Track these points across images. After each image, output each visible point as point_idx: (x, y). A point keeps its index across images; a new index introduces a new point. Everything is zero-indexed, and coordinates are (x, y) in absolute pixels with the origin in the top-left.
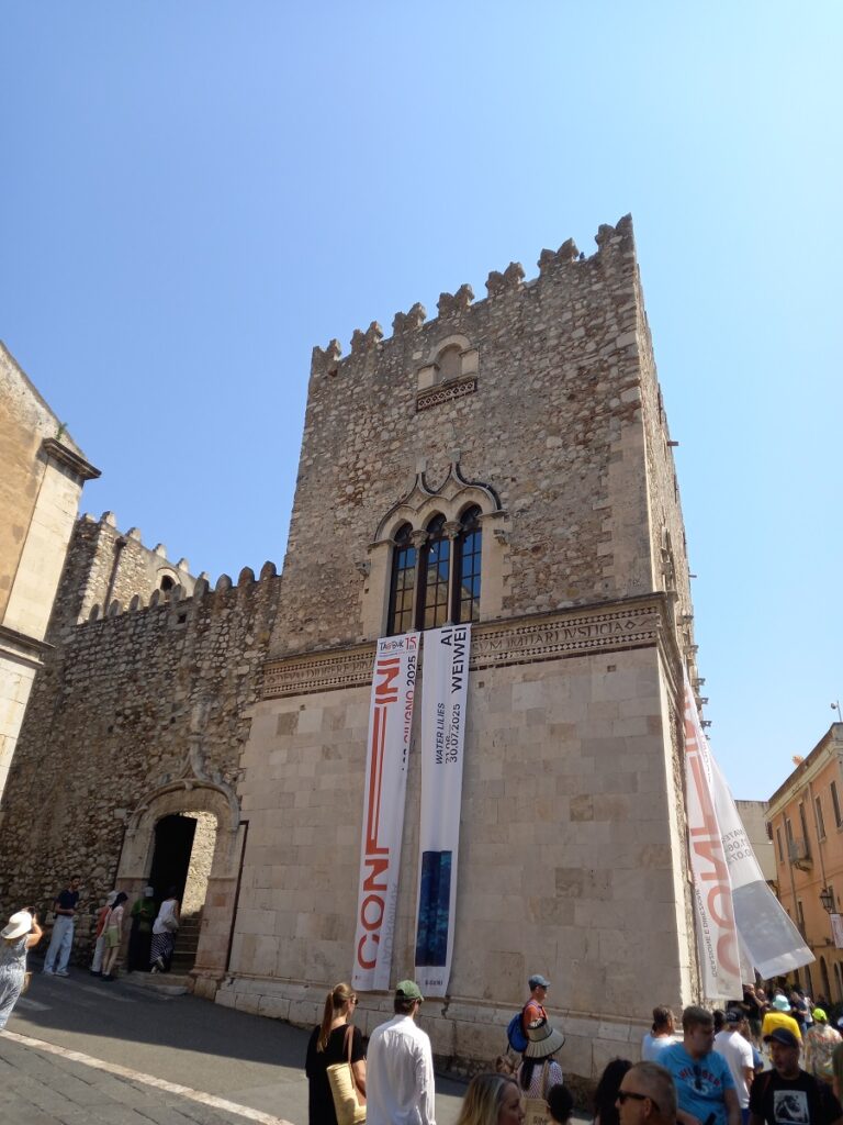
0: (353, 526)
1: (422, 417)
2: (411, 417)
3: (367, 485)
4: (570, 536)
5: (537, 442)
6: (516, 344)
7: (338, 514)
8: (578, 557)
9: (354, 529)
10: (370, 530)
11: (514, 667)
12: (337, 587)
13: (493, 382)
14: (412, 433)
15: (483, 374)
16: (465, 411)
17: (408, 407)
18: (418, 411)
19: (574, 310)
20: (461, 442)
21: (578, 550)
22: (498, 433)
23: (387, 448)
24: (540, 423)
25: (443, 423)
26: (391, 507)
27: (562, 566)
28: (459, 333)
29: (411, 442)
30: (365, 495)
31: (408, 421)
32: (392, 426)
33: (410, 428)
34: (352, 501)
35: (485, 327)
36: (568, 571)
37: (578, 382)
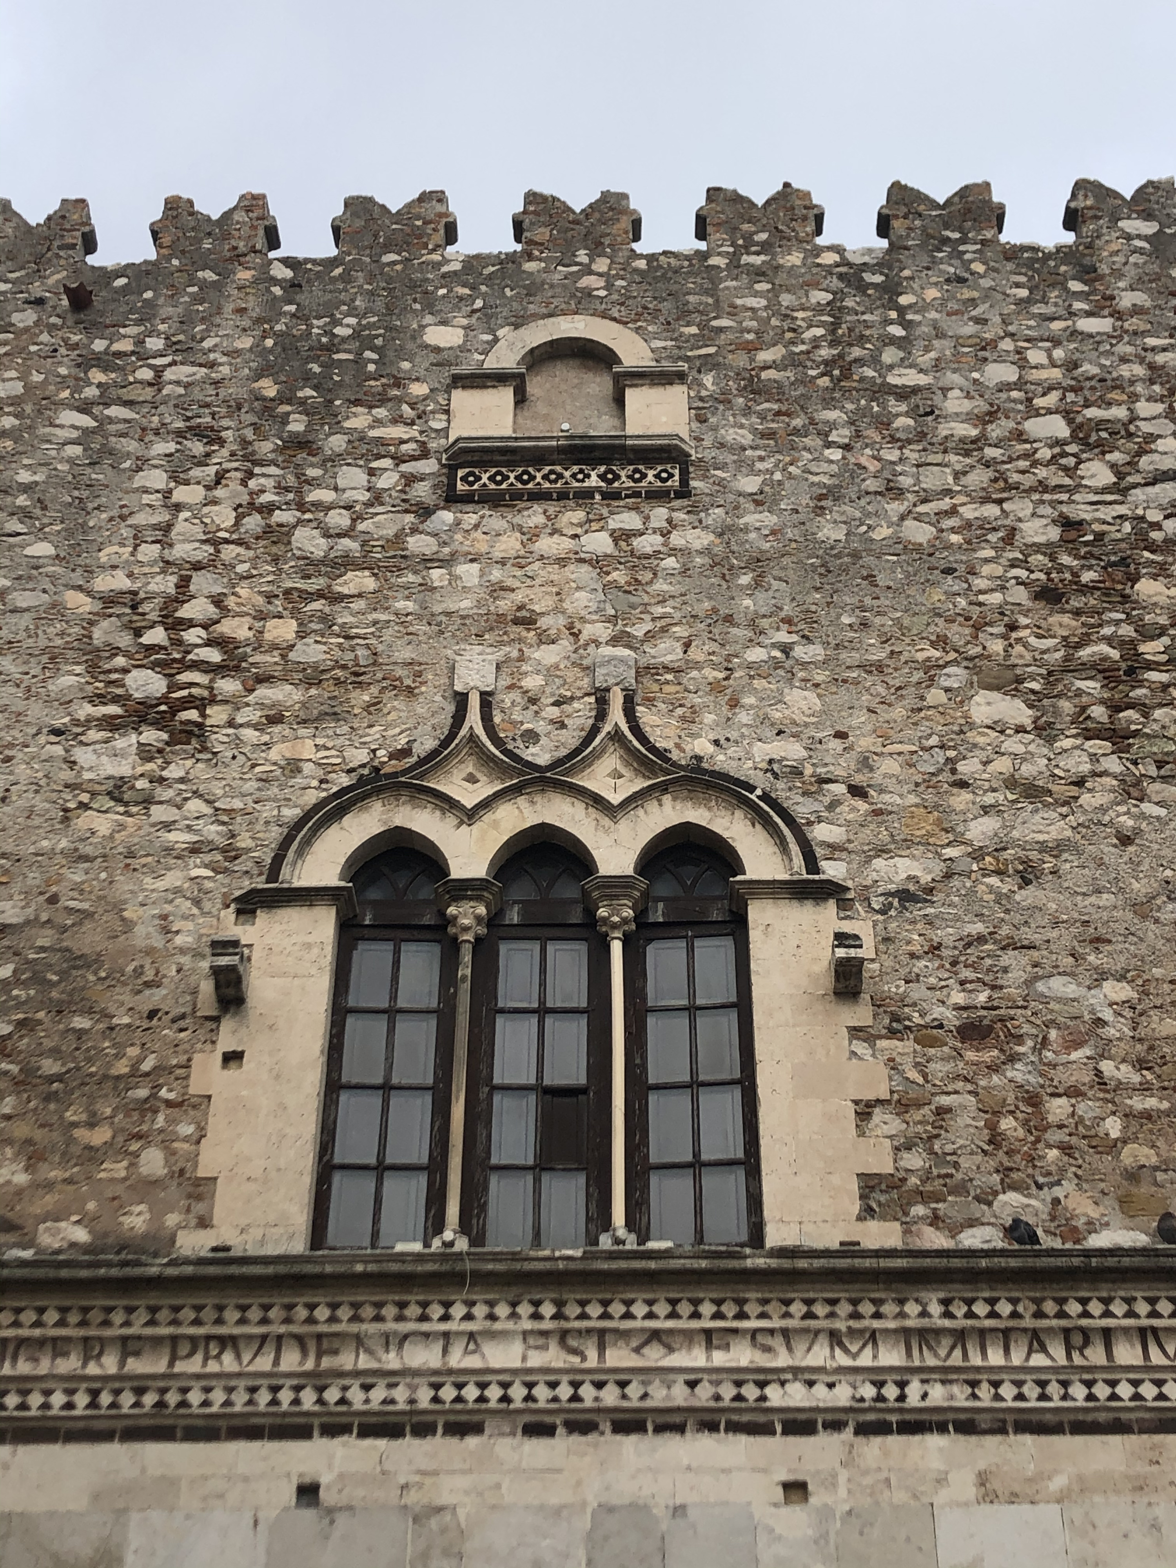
0: (158, 813)
1: (471, 519)
2: (425, 512)
3: (228, 686)
4: (1107, 1015)
5: (935, 696)
6: (829, 403)
7: (83, 756)
8: (1145, 1088)
9: (168, 826)
10: (244, 841)
11: (934, 1441)
12: (80, 1022)
13: (750, 484)
14: (428, 562)
15: (708, 455)
16: (647, 543)
17: (410, 479)
18: (452, 499)
19: (1022, 363)
20: (639, 631)
21: (1141, 1065)
22: (783, 637)
23: (316, 584)
24: (940, 642)
25: (562, 562)
26: (345, 780)
27: (1087, 1108)
28: (604, 315)
29: (427, 588)
30: (217, 715)
31: (410, 518)
32: (339, 519)
33: (418, 544)
34: (159, 723)
35: (701, 326)
36: (1113, 1127)
37: (1066, 559)
